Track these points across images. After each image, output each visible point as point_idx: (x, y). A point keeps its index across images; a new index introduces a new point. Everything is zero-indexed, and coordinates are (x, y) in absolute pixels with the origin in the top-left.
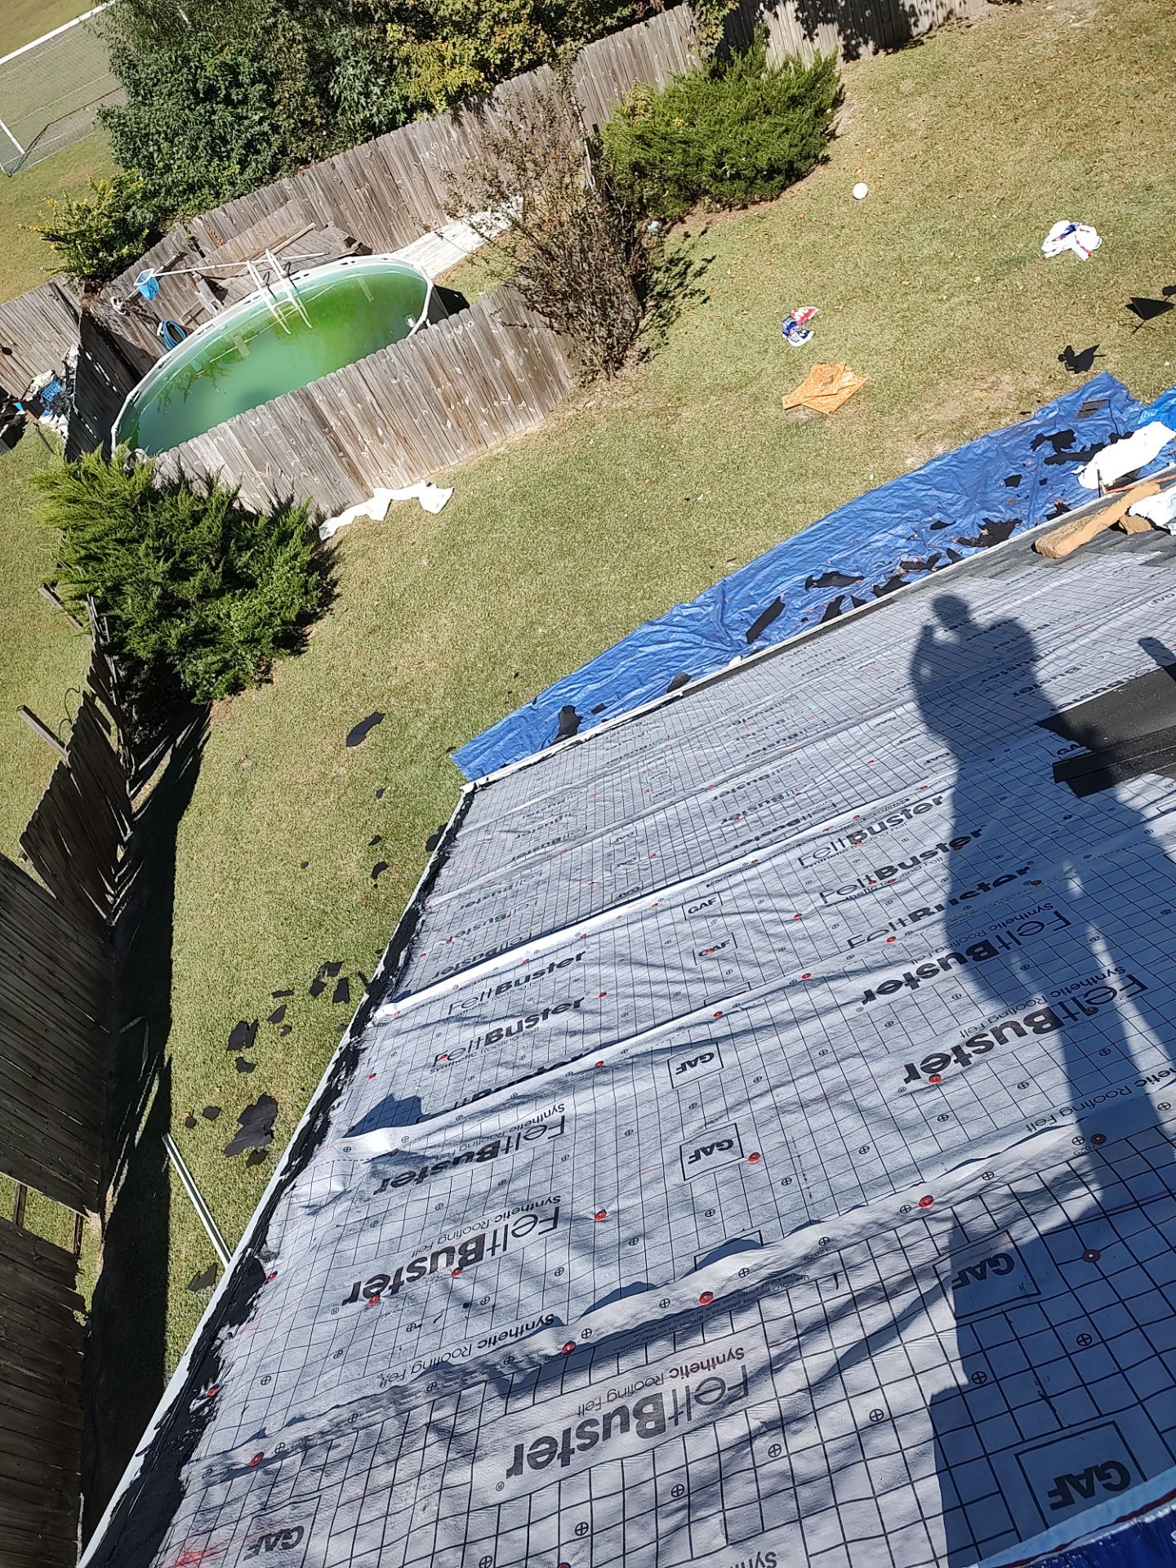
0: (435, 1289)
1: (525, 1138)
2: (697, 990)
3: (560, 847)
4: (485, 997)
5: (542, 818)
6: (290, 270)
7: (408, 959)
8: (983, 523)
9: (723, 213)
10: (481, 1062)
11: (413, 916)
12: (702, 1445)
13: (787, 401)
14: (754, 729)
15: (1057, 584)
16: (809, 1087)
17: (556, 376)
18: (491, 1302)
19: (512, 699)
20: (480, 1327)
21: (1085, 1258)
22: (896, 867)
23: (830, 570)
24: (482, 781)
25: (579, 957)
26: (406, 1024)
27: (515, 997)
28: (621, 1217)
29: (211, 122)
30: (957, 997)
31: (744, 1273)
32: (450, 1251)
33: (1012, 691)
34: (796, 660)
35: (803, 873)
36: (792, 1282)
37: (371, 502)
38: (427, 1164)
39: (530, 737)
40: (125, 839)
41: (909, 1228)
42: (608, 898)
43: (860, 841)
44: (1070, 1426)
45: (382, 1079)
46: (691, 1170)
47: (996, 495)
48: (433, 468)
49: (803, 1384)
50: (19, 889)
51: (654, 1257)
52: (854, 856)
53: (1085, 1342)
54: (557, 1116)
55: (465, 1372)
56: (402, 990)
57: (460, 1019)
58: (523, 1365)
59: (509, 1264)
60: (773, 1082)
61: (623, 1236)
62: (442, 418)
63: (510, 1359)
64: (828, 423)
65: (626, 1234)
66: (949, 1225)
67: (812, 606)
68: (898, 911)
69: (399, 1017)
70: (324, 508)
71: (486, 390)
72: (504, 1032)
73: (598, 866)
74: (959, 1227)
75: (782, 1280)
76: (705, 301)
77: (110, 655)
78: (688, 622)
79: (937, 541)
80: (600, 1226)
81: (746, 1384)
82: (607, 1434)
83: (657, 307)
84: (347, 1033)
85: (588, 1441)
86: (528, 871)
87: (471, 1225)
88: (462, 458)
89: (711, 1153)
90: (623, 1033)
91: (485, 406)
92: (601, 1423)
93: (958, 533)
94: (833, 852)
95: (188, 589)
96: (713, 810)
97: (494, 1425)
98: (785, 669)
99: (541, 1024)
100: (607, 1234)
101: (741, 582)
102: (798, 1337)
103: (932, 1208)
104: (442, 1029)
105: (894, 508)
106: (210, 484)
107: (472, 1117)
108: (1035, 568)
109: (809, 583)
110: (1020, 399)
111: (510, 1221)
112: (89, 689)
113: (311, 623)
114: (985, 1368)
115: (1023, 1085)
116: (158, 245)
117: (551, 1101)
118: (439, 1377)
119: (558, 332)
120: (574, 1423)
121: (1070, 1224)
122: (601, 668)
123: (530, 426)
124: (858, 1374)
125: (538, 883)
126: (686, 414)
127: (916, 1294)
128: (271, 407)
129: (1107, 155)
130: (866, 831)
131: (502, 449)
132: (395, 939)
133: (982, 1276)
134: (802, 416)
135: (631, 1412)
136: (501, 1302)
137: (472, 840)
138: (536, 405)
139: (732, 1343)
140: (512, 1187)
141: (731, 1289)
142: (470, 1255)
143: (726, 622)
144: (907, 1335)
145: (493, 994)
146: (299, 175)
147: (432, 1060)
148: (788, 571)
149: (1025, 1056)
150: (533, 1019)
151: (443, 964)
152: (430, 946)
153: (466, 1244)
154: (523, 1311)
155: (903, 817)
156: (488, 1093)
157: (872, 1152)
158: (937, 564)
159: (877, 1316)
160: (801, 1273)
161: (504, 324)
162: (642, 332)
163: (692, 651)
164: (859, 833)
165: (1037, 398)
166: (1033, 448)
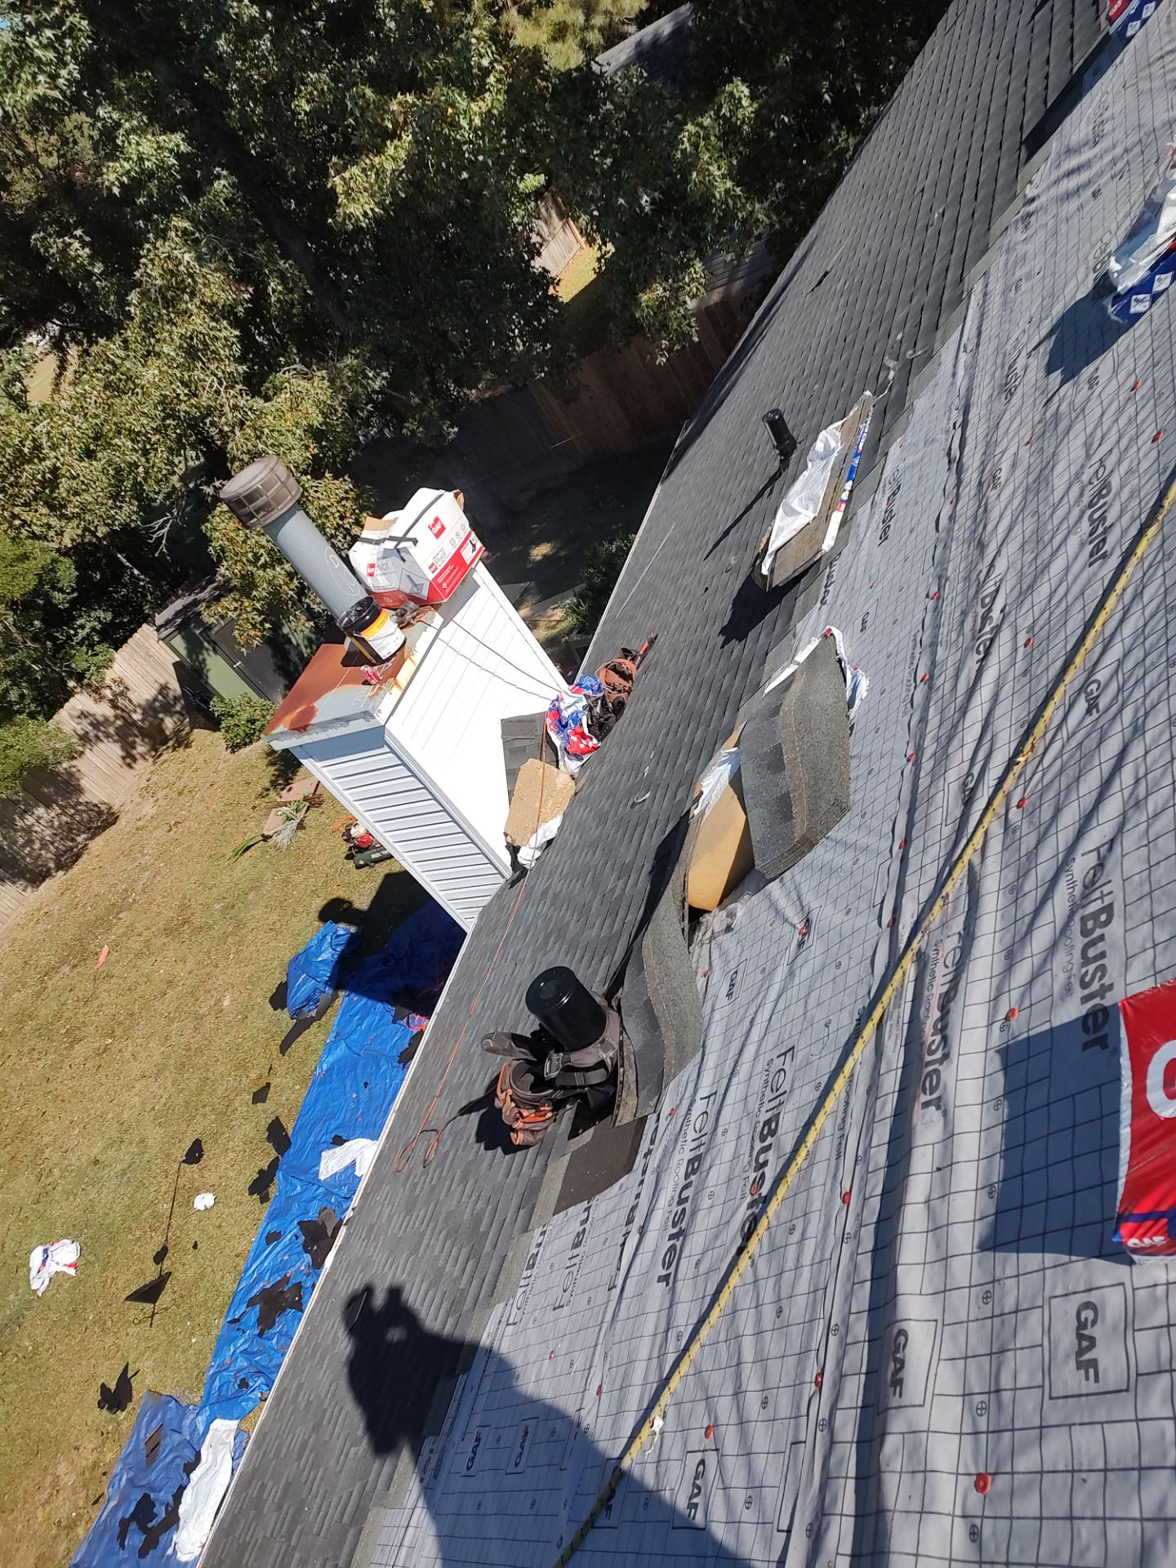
110: (85, 1486)
165: (101, 1471)
166: (122, 1546)
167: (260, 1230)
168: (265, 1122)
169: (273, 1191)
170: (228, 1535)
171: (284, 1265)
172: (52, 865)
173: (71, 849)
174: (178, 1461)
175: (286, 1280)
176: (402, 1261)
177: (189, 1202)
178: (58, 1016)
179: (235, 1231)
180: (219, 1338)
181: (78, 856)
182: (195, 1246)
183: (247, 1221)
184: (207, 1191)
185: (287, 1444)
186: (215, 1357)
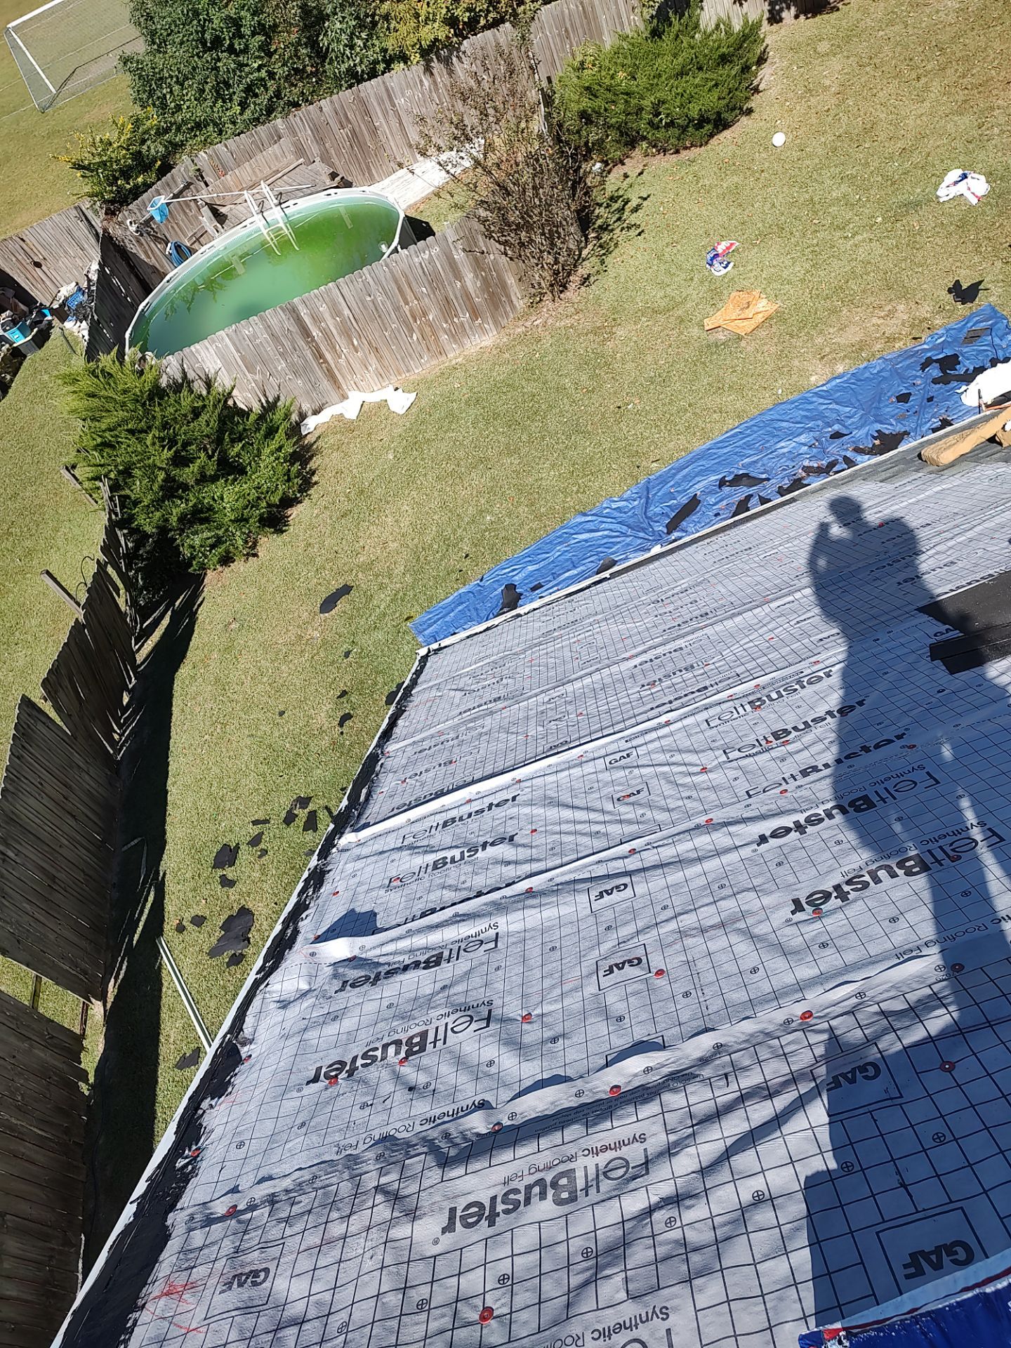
0: (385, 1074)
1: (465, 950)
2: (615, 829)
3: (500, 705)
4: (433, 830)
5: (485, 679)
6: (281, 199)
7: (369, 795)
8: (876, 434)
9: (658, 157)
10: (428, 885)
11: (373, 759)
12: (609, 1215)
13: (709, 323)
14: (671, 608)
15: (939, 488)
16: (708, 915)
17: (508, 296)
18: (432, 1087)
19: (462, 577)
20: (422, 1108)
21: (942, 1068)
22: (790, 729)
23: (741, 472)
24: (435, 646)
25: (514, 799)
26: (365, 851)
27: (458, 831)
28: (544, 1019)
29: (216, 69)
30: (839, 843)
31: (648, 1070)
32: (398, 1043)
33: (897, 580)
34: (709, 549)
35: (709, 733)
36: (689, 1079)
37: (346, 402)
38: (380, 969)
39: (476, 609)
40: (130, 686)
41: (790, 1037)
42: (540, 749)
43: (759, 706)
44: (924, 1210)
45: (344, 897)
46: (605, 982)
47: (888, 409)
48: (400, 375)
49: (696, 1167)
50: (40, 726)
51: (572, 1055)
52: (754, 719)
53: (939, 1139)
54: (492, 933)
55: (408, 1145)
56: (362, 822)
57: (411, 847)
58: (458, 1141)
59: (448, 1056)
60: (678, 910)
61: (545, 1036)
62: (409, 331)
63: (447, 1135)
64: (743, 344)
65: (548, 1034)
66: (825, 1036)
67: (725, 503)
68: (790, 768)
69: (360, 844)
70: (306, 407)
71: (447, 308)
72: (448, 860)
73: (532, 722)
74: (834, 1039)
75: (680, 1078)
76: (639, 234)
77: (121, 529)
78: (616, 514)
79: (834, 449)
80: (525, 1027)
81: (647, 1164)
82: (528, 1201)
83: (599, 238)
84: (315, 857)
85: (511, 1207)
86: (473, 724)
87: (417, 1022)
88: (425, 367)
89: (623, 968)
90: (550, 865)
91: (447, 322)
92: (523, 1192)
93: (853, 442)
94: (736, 715)
95: (188, 474)
96: (633, 676)
97: (432, 1190)
98: (699, 557)
99: (480, 854)
100: (532, 1034)
101: (663, 480)
102: (693, 1126)
103: (812, 1021)
104: (396, 856)
105: (798, 419)
106: (209, 384)
107: (420, 931)
108: (920, 474)
109: (722, 483)
110: (912, 326)
111: (450, 1020)
112: (102, 558)
113: (291, 506)
114: (852, 1159)
115: (894, 920)
116: (169, 175)
117: (487, 919)
118: (387, 1148)
119: (511, 259)
120: (500, 1191)
121: (930, 1039)
122: (540, 551)
123: (485, 340)
124: (745, 1160)
125: (481, 734)
126: (620, 332)
127: (795, 1095)
128: (262, 319)
129: (998, 111)
130: (765, 698)
131: (460, 360)
132: (357, 778)
133: (853, 1081)
134: (721, 336)
135: (548, 1184)
136: (441, 1087)
137: (426, 696)
138: (490, 322)
139: (638, 1129)
140: (452, 991)
141: (636, 1083)
142: (416, 1047)
143: (649, 514)
144: (786, 1129)
145: (440, 827)
146: (291, 117)
147: (387, 882)
148: (704, 472)
149: (896, 895)
150: (474, 849)
151: (398, 801)
152: (387, 785)
153: (412, 1038)
154: (459, 1096)
155: (797, 687)
156: (433, 911)
157: (761, 973)
158: (835, 469)
159: (761, 1112)
160: (698, 1073)
161: (464, 250)
162: (584, 260)
163: (618, 540)
164: (759, 699)
165: (927, 325)
166: (923, 369)
174: (989, 353)
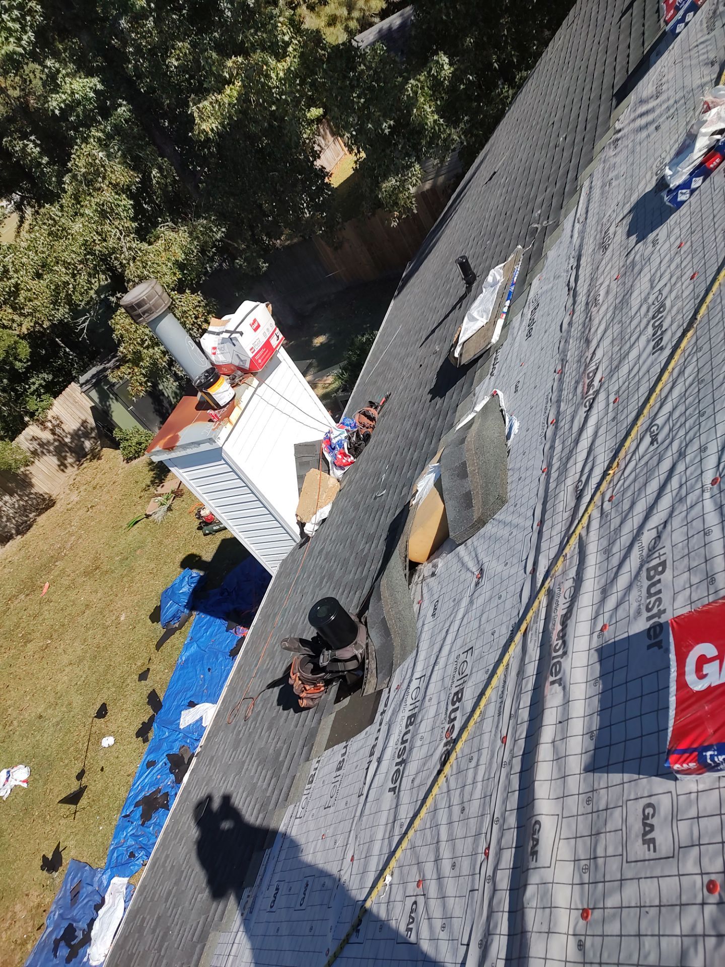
165: (42, 909)
166: (55, 956)
167: (143, 760)
168: (146, 692)
169: (151, 735)
170: (122, 949)
171: (157, 782)
172: (14, 532)
173: (26, 522)
174: (91, 903)
175: (159, 791)
176: (231, 779)
177: (99, 742)
178: (17, 626)
179: (127, 760)
180: (117, 826)
181: (30, 526)
182: (102, 770)
183: (135, 754)
184: (110, 735)
185: (159, 892)
186: (114, 838)
